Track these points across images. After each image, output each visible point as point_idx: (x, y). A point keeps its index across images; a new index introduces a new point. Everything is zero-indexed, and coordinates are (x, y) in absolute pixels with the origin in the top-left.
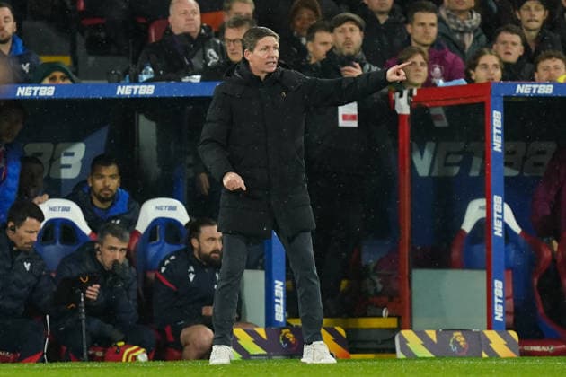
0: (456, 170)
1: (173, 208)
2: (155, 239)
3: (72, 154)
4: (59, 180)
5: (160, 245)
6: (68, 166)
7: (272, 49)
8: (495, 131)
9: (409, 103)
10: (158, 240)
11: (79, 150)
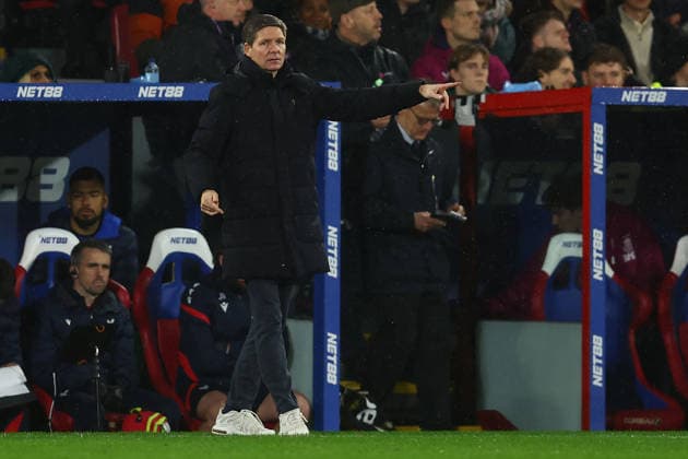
0: (519, 197)
1: (192, 241)
2: (170, 280)
3: (53, 172)
4: (38, 204)
5: (176, 288)
6: (49, 187)
7: (274, 43)
8: (596, 148)
9: (475, 111)
10: (173, 280)
11: (62, 166)
